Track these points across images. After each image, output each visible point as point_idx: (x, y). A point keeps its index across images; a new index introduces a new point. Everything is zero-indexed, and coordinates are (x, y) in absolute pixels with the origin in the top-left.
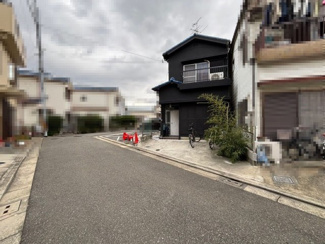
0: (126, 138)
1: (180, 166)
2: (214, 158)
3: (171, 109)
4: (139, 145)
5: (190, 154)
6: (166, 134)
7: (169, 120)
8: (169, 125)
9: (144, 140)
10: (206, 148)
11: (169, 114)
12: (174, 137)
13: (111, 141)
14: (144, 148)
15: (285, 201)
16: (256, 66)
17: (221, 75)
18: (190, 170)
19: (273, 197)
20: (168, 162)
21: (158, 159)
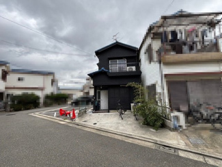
0: (63, 114)
1: (120, 138)
2: (142, 127)
3: (102, 89)
4: (77, 120)
5: (123, 126)
6: (97, 109)
7: (99, 98)
8: (99, 101)
9: (81, 115)
10: (132, 119)
11: (99, 93)
12: (104, 111)
13: (48, 118)
14: (82, 122)
15: (211, 162)
16: (162, 64)
17: (134, 68)
18: (130, 141)
19: (201, 159)
20: (109, 135)
21: (98, 132)
